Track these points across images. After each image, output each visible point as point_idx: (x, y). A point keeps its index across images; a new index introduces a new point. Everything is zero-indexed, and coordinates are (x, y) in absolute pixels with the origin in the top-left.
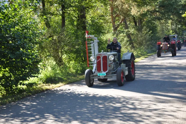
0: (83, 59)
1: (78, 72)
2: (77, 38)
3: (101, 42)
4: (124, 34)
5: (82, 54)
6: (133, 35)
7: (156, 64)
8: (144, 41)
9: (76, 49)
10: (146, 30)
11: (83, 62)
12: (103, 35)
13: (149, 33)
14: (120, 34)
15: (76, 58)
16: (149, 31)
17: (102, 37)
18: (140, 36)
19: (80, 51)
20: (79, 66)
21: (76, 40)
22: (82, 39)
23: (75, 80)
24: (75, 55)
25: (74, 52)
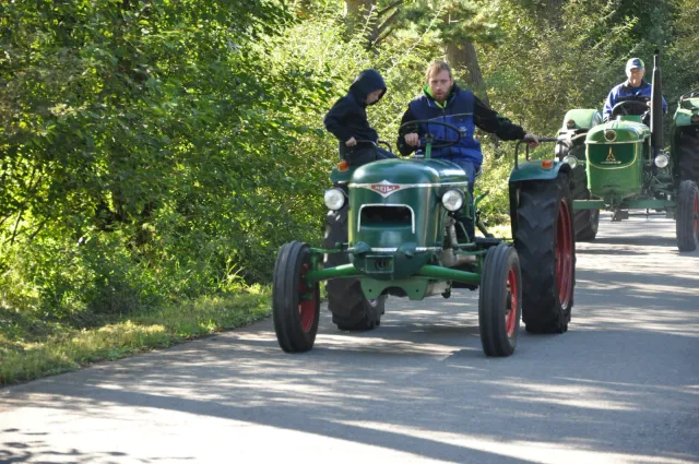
0: (103, 206)
1: (68, 300)
2: (66, 43)
3: (252, 86)
4: (422, 30)
5: (100, 168)
6: (491, 40)
7: (661, 271)
9: (60, 129)
10: (597, 10)
11: (107, 230)
12: (269, 32)
13: (617, 29)
14: (400, 33)
15: (52, 196)
16: (617, 19)
17: (257, 47)
18: (544, 49)
19: (84, 142)
20: (76, 260)
21: (55, 58)
22: (102, 53)
23: (36, 362)
24: (49, 170)
25: (36, 147)
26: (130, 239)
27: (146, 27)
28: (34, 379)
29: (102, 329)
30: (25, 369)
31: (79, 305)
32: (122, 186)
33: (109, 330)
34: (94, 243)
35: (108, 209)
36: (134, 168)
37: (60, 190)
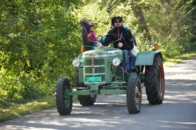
0: (26, 65)
1: (16, 95)
2: (13, 14)
3: (72, 25)
4: (125, 5)
5: (25, 53)
6: (147, 8)
8: (174, 24)
9: (12, 41)
11: (28, 73)
12: (76, 8)
13: (187, 3)
14: (118, 7)
15: (10, 63)
17: (73, 13)
18: (164, 10)
19: (19, 45)
20: (18, 82)
21: (9, 19)
22: (24, 17)
23: (7, 115)
24: (9, 54)
25: (4, 47)
26: (35, 75)
27: (38, 8)
28: (6, 121)
29: (27, 104)
30: (3, 118)
31: (20, 97)
32: (32, 59)
33: (30, 104)
34: (24, 77)
35: (28, 66)
36: (36, 52)
37: (12, 61)
